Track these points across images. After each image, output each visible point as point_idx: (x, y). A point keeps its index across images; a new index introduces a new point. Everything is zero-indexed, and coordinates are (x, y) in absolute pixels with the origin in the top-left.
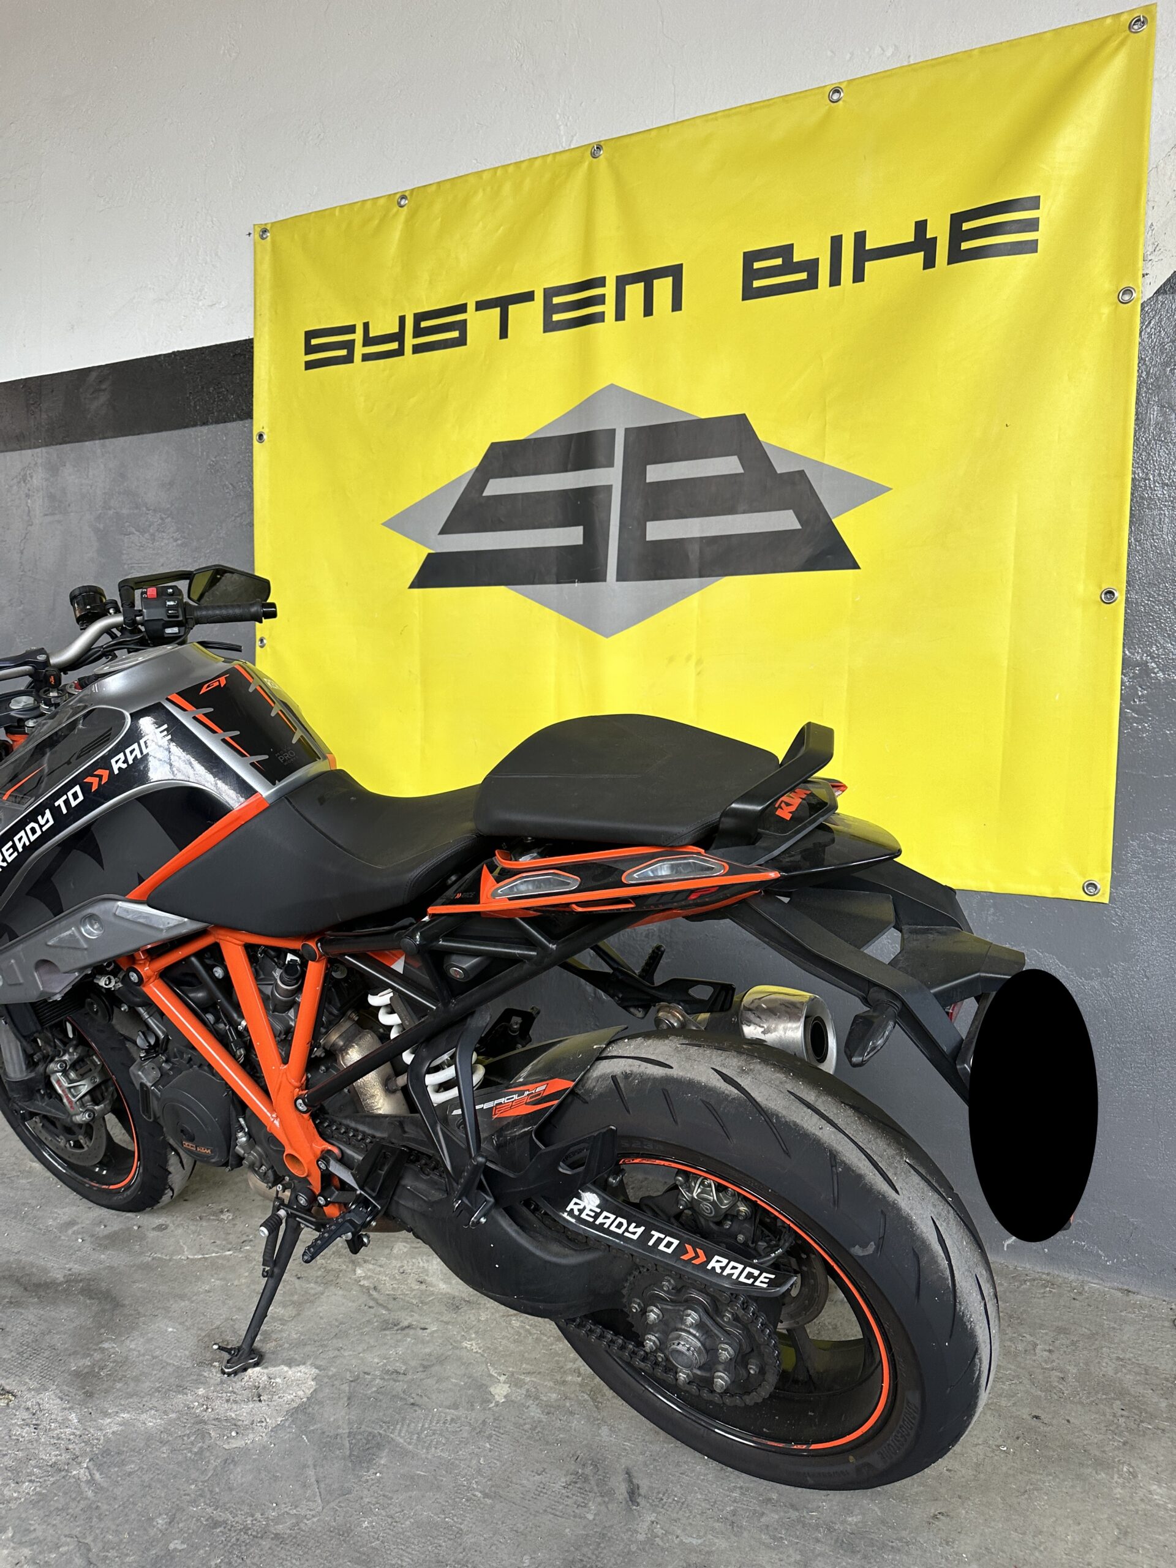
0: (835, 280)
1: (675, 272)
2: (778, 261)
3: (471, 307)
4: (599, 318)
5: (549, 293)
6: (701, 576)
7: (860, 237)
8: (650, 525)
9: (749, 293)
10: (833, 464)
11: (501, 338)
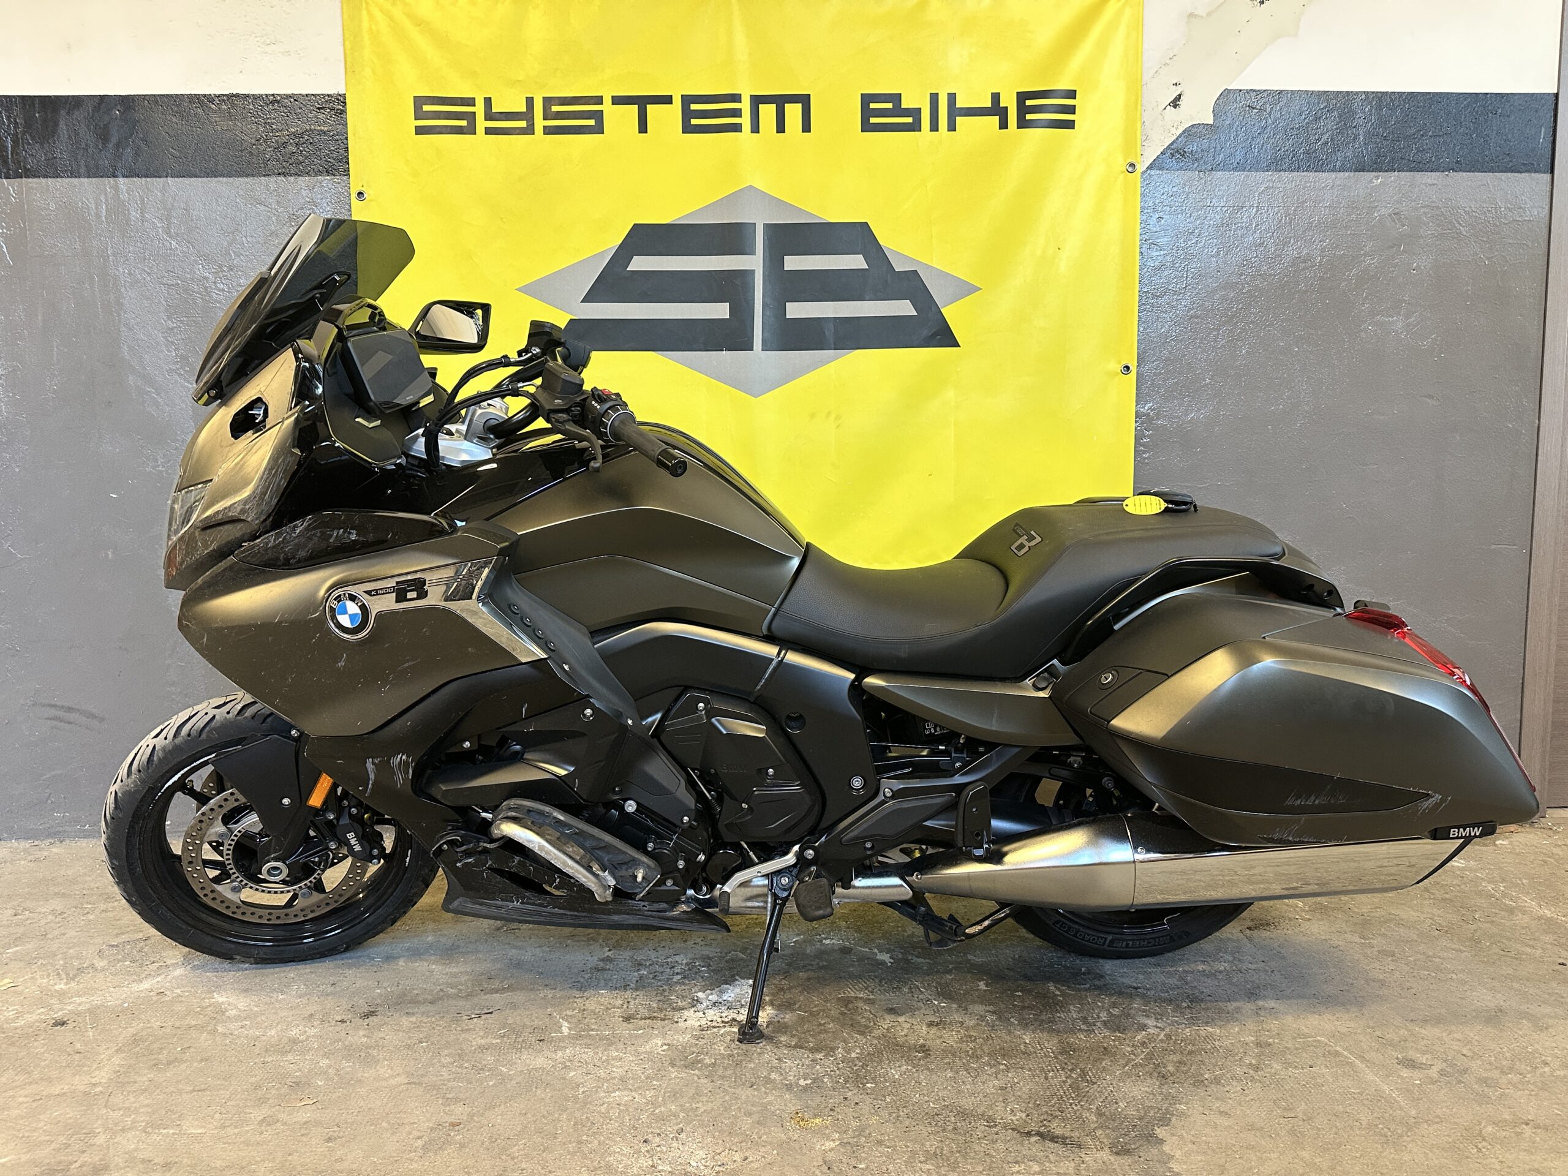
0: (934, 127)
1: (804, 100)
2: (890, 105)
3: (607, 100)
4: (737, 128)
5: (687, 100)
6: (836, 349)
7: (952, 98)
8: (789, 306)
9: (867, 127)
10: (939, 267)
11: (640, 132)
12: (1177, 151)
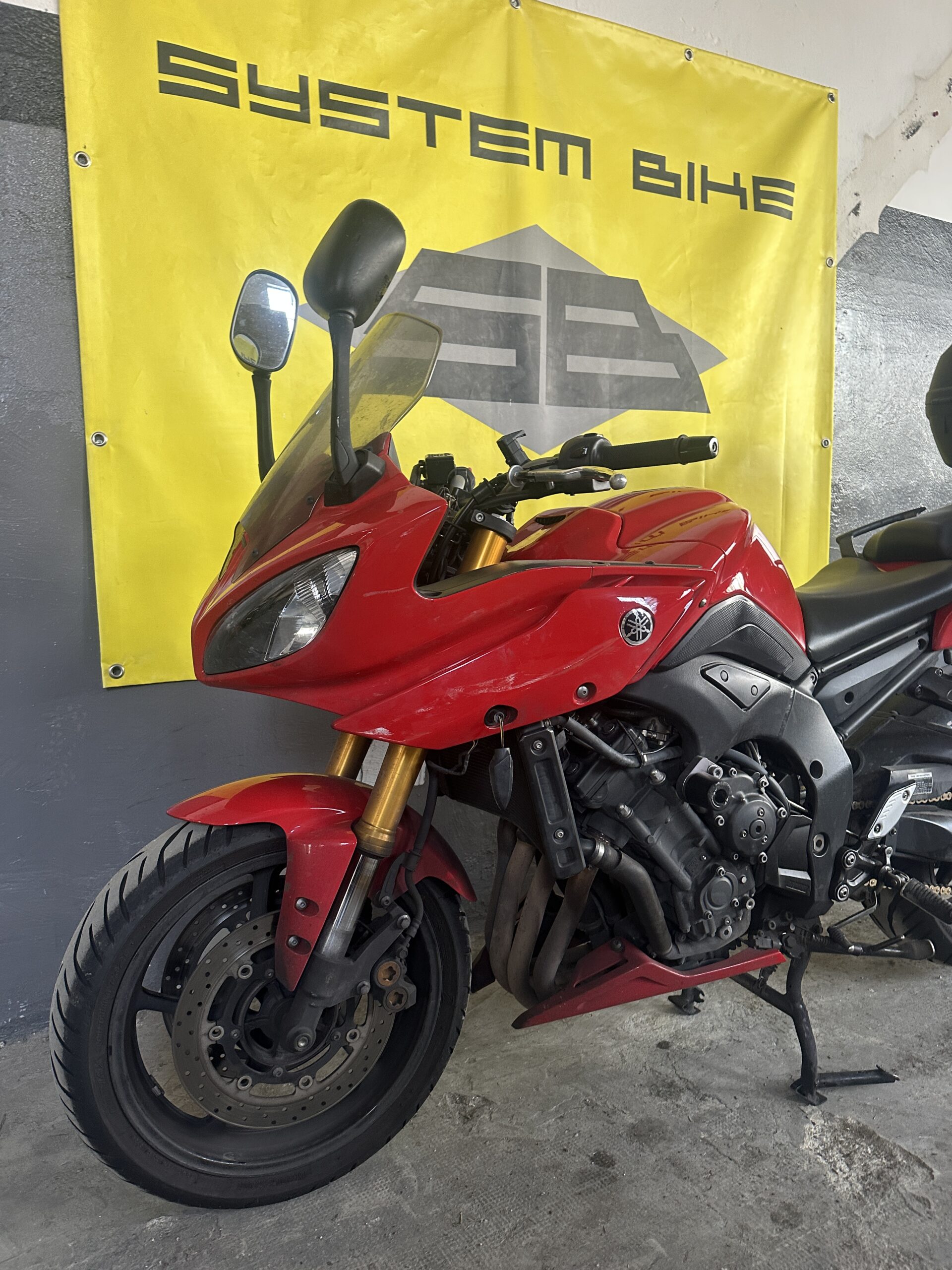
0: (691, 197)
1: (585, 144)
2: (656, 167)
3: (393, 100)
4: (525, 161)
5: (476, 120)
6: (611, 408)
7: (704, 169)
8: (569, 358)
9: (638, 184)
10: (697, 334)
11: (428, 145)
12: (856, 253)
